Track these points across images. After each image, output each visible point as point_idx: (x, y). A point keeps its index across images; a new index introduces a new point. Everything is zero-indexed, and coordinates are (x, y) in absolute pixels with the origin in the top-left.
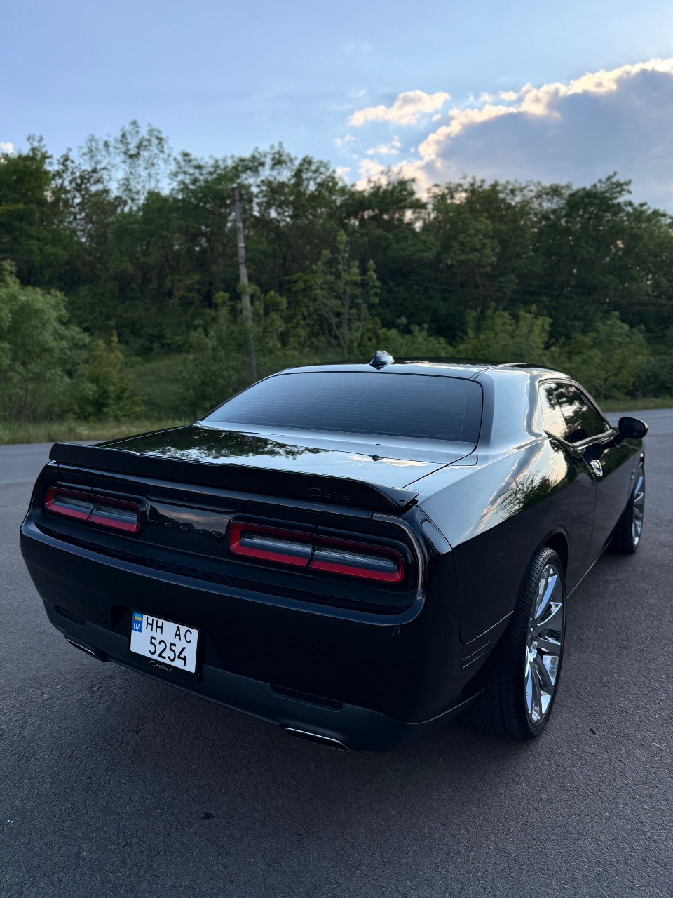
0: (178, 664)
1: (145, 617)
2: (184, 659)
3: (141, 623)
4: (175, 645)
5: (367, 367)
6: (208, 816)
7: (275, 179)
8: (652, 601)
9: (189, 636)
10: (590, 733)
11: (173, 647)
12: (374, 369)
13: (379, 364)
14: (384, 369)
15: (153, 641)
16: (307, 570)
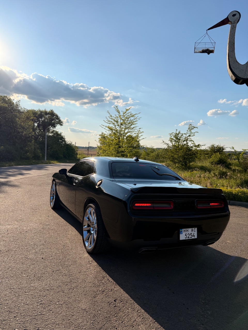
0: (193, 238)
1: (183, 230)
2: (194, 236)
3: (182, 232)
4: (192, 233)
9: (195, 230)
11: (191, 234)
12: (136, 162)
15: (186, 235)
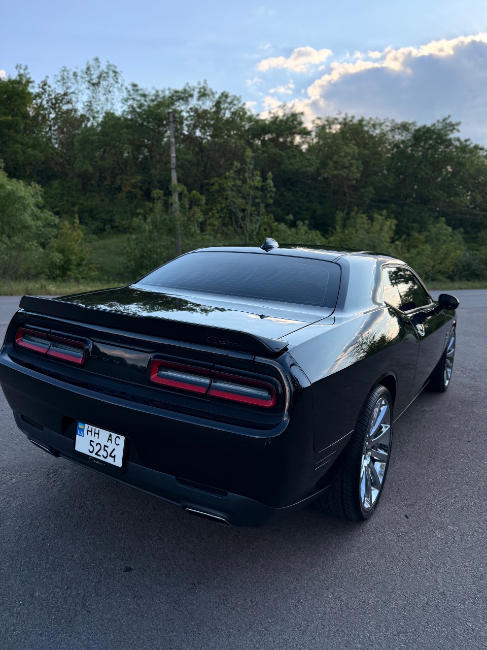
0: (109, 460)
1: (86, 425)
2: (114, 457)
3: (83, 430)
4: (107, 447)
5: (259, 249)
6: (128, 570)
7: (201, 108)
8: (455, 426)
9: (118, 441)
10: (405, 518)
12: (264, 251)
13: (267, 248)
14: (271, 252)
15: (92, 443)
16: (205, 396)
